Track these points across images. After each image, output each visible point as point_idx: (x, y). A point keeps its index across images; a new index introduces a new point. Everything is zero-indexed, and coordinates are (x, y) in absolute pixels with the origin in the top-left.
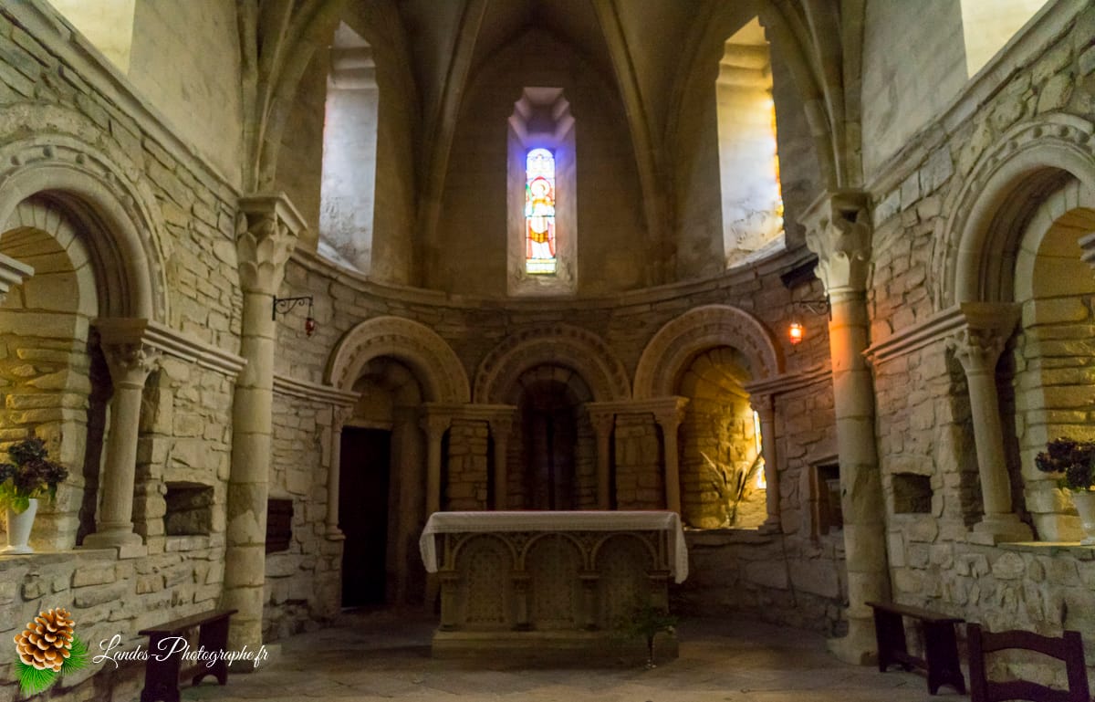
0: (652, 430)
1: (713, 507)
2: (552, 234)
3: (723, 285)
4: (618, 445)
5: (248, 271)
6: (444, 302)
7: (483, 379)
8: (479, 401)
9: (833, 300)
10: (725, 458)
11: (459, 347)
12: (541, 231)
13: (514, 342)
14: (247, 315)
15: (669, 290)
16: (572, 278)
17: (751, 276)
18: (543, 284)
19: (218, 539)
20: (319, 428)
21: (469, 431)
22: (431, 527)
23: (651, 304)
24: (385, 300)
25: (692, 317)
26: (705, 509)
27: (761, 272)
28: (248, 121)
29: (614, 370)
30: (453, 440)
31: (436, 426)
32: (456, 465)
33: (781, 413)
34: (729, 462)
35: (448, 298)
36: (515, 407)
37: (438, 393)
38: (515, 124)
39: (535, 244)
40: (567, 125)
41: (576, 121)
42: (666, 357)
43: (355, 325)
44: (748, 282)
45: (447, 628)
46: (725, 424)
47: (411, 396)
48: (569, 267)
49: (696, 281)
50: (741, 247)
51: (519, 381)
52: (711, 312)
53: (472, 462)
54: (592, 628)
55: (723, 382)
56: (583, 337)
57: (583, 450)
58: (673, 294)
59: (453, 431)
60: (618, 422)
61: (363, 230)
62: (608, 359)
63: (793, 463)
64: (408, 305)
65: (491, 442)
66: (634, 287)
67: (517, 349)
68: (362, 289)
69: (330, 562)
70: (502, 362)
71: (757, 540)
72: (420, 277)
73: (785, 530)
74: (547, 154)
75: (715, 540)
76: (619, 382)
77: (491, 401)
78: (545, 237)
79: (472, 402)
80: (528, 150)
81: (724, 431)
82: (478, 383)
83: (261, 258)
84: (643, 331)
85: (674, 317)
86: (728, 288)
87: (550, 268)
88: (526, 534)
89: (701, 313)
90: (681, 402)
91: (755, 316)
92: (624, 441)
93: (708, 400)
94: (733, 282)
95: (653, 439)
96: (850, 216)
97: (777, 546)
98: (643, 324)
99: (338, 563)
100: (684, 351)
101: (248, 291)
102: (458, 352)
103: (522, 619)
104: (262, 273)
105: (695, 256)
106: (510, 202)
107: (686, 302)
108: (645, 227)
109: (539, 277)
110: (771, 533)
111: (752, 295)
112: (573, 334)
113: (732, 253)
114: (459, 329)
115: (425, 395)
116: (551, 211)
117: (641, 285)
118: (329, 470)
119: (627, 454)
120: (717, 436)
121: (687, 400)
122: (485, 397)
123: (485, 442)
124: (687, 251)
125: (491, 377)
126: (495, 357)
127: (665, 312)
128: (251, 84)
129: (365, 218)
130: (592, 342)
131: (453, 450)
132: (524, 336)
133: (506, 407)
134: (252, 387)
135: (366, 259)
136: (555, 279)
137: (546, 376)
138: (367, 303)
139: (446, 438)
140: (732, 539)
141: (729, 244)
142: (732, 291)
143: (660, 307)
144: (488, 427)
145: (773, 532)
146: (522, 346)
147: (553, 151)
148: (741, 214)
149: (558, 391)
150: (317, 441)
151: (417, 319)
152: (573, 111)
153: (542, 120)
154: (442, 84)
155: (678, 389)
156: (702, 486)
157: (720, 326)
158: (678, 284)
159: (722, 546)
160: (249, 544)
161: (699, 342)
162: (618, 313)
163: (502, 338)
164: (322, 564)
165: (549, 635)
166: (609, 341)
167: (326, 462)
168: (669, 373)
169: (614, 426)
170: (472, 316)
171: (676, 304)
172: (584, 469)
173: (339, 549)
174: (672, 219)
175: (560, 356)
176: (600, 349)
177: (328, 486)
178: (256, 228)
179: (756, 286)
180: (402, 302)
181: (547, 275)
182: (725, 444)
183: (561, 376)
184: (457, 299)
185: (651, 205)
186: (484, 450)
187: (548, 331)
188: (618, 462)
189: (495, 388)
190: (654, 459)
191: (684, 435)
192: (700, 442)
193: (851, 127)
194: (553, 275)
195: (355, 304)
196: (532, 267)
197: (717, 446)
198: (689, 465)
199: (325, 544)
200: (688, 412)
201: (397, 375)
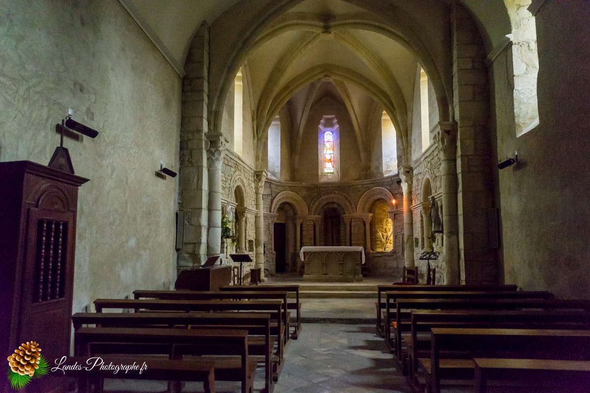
0: (362, 223)
1: (380, 246)
2: (332, 160)
3: (383, 181)
4: (352, 227)
5: (257, 188)
6: (300, 185)
7: (312, 208)
8: (311, 214)
9: (404, 193)
10: (385, 231)
11: (304, 198)
12: (329, 159)
13: (321, 197)
14: (257, 199)
15: (367, 181)
16: (338, 176)
17: (390, 180)
18: (330, 177)
19: (255, 252)
20: (269, 224)
21: (308, 223)
22: (302, 250)
23: (362, 185)
24: (284, 187)
25: (373, 190)
26: (377, 246)
27: (393, 179)
28: (255, 150)
29: (351, 205)
30: (304, 226)
31: (299, 222)
32: (304, 233)
33: (397, 220)
34: (386, 232)
35: (301, 184)
36: (321, 216)
37: (299, 212)
38: (321, 127)
39: (327, 163)
40: (337, 126)
41: (340, 126)
42: (366, 201)
43: (277, 195)
44: (389, 181)
45: (306, 274)
46: (385, 220)
47: (291, 213)
48: (337, 172)
49: (375, 179)
50: (388, 170)
51: (323, 208)
52: (379, 189)
53: (309, 232)
54: (341, 274)
55: (385, 208)
56: (342, 195)
57: (342, 229)
58: (369, 182)
59: (304, 223)
60: (352, 220)
61: (277, 167)
62: (349, 202)
63: (399, 234)
64: (290, 187)
65: (315, 226)
66: (356, 180)
67: (322, 198)
68: (278, 184)
69: (273, 259)
70: (317, 203)
71: (390, 254)
72: (293, 178)
73: (397, 252)
74: (331, 133)
75: (379, 255)
76: (352, 208)
77: (314, 214)
78: (330, 161)
79: (309, 215)
80: (325, 132)
81: (384, 223)
82: (310, 209)
83: (260, 185)
84: (360, 193)
85: (369, 189)
86: (384, 182)
87: (332, 171)
88: (326, 252)
89: (376, 189)
90: (371, 215)
91: (390, 191)
92: (354, 226)
93: (379, 214)
94: (385, 181)
95: (362, 226)
96: (408, 172)
97: (395, 256)
98: (360, 191)
99: (274, 260)
100: (372, 199)
101: (257, 193)
102: (305, 201)
103: (325, 272)
104: (260, 189)
105: (375, 171)
106: (319, 153)
107: (372, 185)
108: (361, 160)
109: (328, 174)
110: (394, 253)
111: (390, 185)
112: (339, 194)
113: (385, 172)
114: (304, 193)
115: (295, 213)
116: (332, 152)
117: (359, 179)
118: (272, 235)
119: (355, 230)
120: (382, 225)
121: (373, 214)
122: (313, 213)
123: (313, 226)
124: (373, 169)
125: (314, 207)
126: (315, 201)
127: (366, 188)
128: (256, 141)
129: (278, 163)
130: (345, 196)
131: (303, 229)
132: (324, 195)
133: (319, 216)
134: (259, 217)
135: (279, 175)
136: (333, 175)
137: (331, 206)
138: (280, 188)
139: (301, 225)
140: (384, 255)
141: (384, 169)
142: (385, 183)
143: (364, 186)
144: (314, 222)
145: (394, 252)
146: (323, 197)
147: (333, 132)
148: (388, 160)
149: (335, 210)
150: (269, 228)
151: (293, 191)
152: (338, 123)
153: (329, 124)
154: (299, 122)
155: (370, 211)
156: (377, 239)
157: (382, 193)
158: (370, 180)
159: (381, 257)
160: (260, 254)
161: (376, 197)
162: (352, 188)
163: (317, 195)
164: (271, 260)
165: (331, 276)
166: (349, 196)
167: (271, 233)
168: (367, 206)
169: (351, 222)
170: (308, 189)
171: (369, 185)
172: (342, 234)
173: (275, 256)
174: (369, 159)
175: (335, 200)
176: (347, 199)
177: (271, 239)
178: (258, 178)
179: (391, 182)
180: (288, 186)
181: (331, 173)
182: (385, 227)
183: (335, 206)
184: (304, 184)
185: (362, 155)
186: (313, 229)
187: (331, 193)
188: (352, 232)
189: (315, 210)
190: (362, 231)
191: (372, 224)
192: (377, 226)
193: (409, 148)
194: (333, 173)
195: (276, 189)
196: (326, 171)
197: (382, 227)
198: (373, 233)
199: (272, 255)
200: (373, 217)
201: (287, 207)
